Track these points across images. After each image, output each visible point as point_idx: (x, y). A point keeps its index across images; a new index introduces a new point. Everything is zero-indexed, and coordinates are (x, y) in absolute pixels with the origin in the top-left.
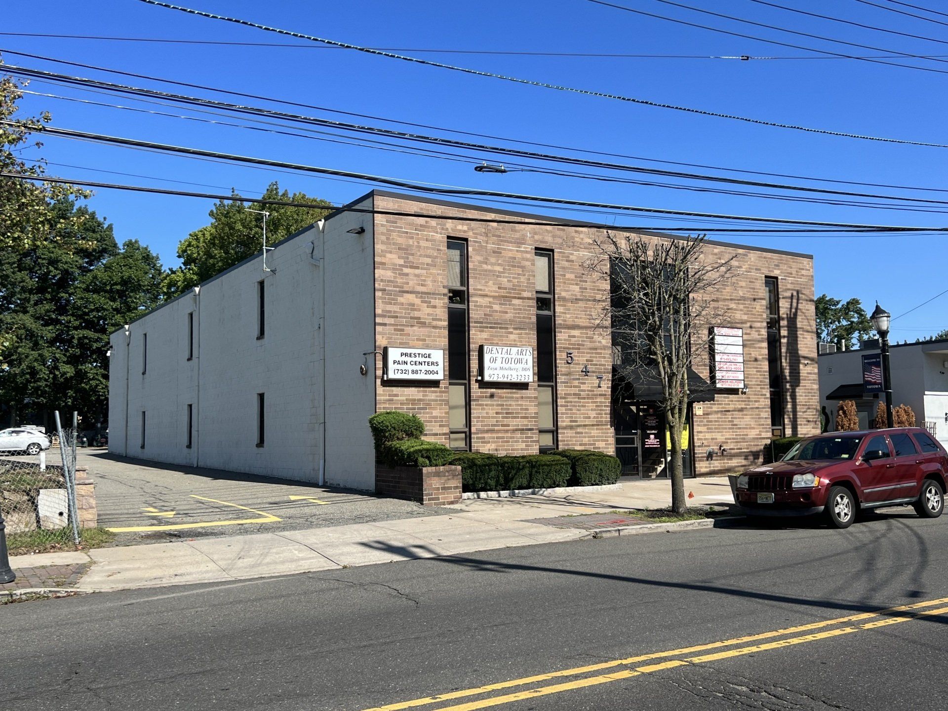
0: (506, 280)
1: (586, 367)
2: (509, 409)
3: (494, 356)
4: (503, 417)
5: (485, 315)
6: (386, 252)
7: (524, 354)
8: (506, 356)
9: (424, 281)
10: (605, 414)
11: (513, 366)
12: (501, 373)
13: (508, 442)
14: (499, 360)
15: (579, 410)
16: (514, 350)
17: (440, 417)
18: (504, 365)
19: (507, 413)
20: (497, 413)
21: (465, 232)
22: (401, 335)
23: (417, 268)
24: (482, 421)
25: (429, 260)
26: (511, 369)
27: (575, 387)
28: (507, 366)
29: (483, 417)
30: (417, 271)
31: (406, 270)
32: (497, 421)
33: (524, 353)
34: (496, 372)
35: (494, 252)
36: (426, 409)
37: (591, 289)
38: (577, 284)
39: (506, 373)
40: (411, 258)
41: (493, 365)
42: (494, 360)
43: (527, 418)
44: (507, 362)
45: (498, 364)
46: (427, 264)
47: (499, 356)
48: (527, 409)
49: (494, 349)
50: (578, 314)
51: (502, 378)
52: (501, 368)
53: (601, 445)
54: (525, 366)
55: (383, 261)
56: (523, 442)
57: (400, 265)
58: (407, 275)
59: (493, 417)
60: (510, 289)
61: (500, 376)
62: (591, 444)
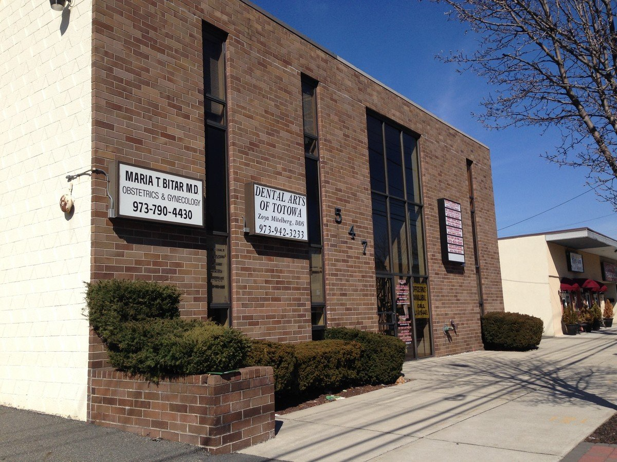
0: (273, 103)
1: (352, 229)
2: (279, 277)
3: (266, 200)
4: (274, 288)
5: (251, 144)
6: (113, 10)
7: (298, 203)
8: (278, 202)
9: (172, 74)
10: (371, 286)
11: (286, 217)
12: (274, 225)
13: (279, 322)
14: (271, 207)
15: (348, 281)
16: (287, 196)
17: (196, 286)
18: (276, 214)
19: (278, 282)
20: (267, 282)
21: (225, 23)
22: (137, 149)
23: (163, 52)
24: (250, 293)
25: (179, 46)
26: (283, 221)
27: (343, 251)
28: (280, 216)
29: (251, 287)
30: (159, 56)
31: (143, 49)
32: (267, 294)
33: (298, 200)
34: (267, 223)
35: (260, 63)
36: (174, 272)
37: (352, 138)
38: (341, 129)
39: (280, 225)
40: (152, 34)
41: (264, 213)
42: (265, 206)
43: (298, 289)
44: (279, 211)
45: (269, 213)
46: (176, 51)
47: (271, 201)
48: (298, 278)
49: (265, 191)
50: (343, 164)
51: (275, 232)
52: (274, 219)
53: (367, 323)
54: (299, 219)
55: (109, 23)
56: (295, 322)
57: (136, 39)
58: (147, 57)
59: (262, 288)
60: (277, 116)
61: (272, 229)
62: (358, 323)
